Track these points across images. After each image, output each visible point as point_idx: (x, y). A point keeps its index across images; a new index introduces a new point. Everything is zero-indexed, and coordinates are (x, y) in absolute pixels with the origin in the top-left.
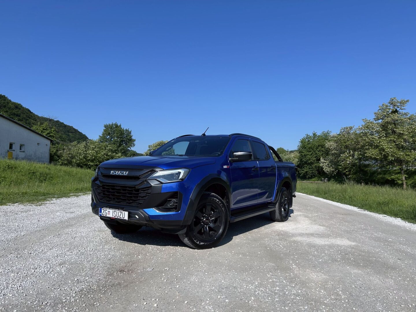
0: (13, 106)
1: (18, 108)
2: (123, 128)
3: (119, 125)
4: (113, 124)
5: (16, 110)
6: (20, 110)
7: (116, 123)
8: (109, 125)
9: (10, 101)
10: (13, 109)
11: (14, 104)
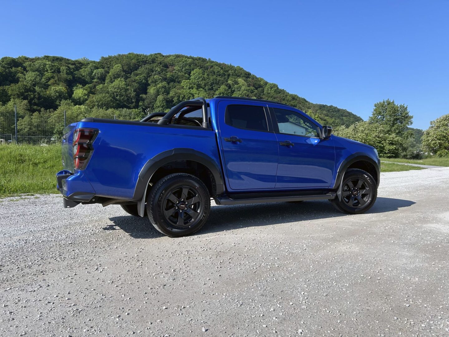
0: (290, 98)
1: (295, 99)
2: (396, 105)
3: (391, 102)
4: (385, 101)
5: (293, 101)
6: (296, 101)
7: (388, 99)
8: (380, 103)
9: (288, 93)
10: (291, 101)
11: (291, 95)
